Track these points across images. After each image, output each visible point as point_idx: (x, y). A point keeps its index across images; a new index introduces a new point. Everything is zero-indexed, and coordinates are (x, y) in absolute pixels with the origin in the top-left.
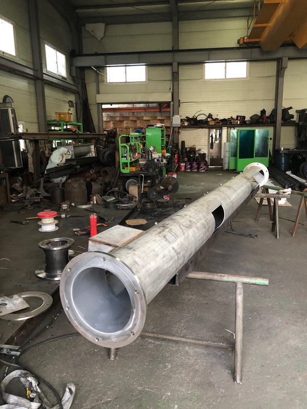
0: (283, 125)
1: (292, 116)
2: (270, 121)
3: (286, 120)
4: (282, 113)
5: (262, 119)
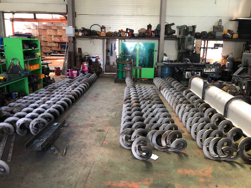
0: (166, 39)
1: (174, 32)
2: (155, 35)
3: (169, 35)
4: (165, 29)
5: (148, 33)
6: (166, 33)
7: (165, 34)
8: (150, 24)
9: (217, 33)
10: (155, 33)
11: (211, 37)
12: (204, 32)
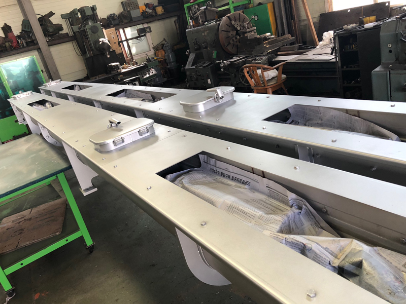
0: (51, 44)
1: (60, 27)
2: (27, 43)
3: (53, 35)
4: (41, 25)
5: (9, 41)
6: (46, 33)
7: (45, 35)
8: (5, 24)
9: (131, 12)
10: (23, 39)
11: (125, 21)
12: (111, 14)
